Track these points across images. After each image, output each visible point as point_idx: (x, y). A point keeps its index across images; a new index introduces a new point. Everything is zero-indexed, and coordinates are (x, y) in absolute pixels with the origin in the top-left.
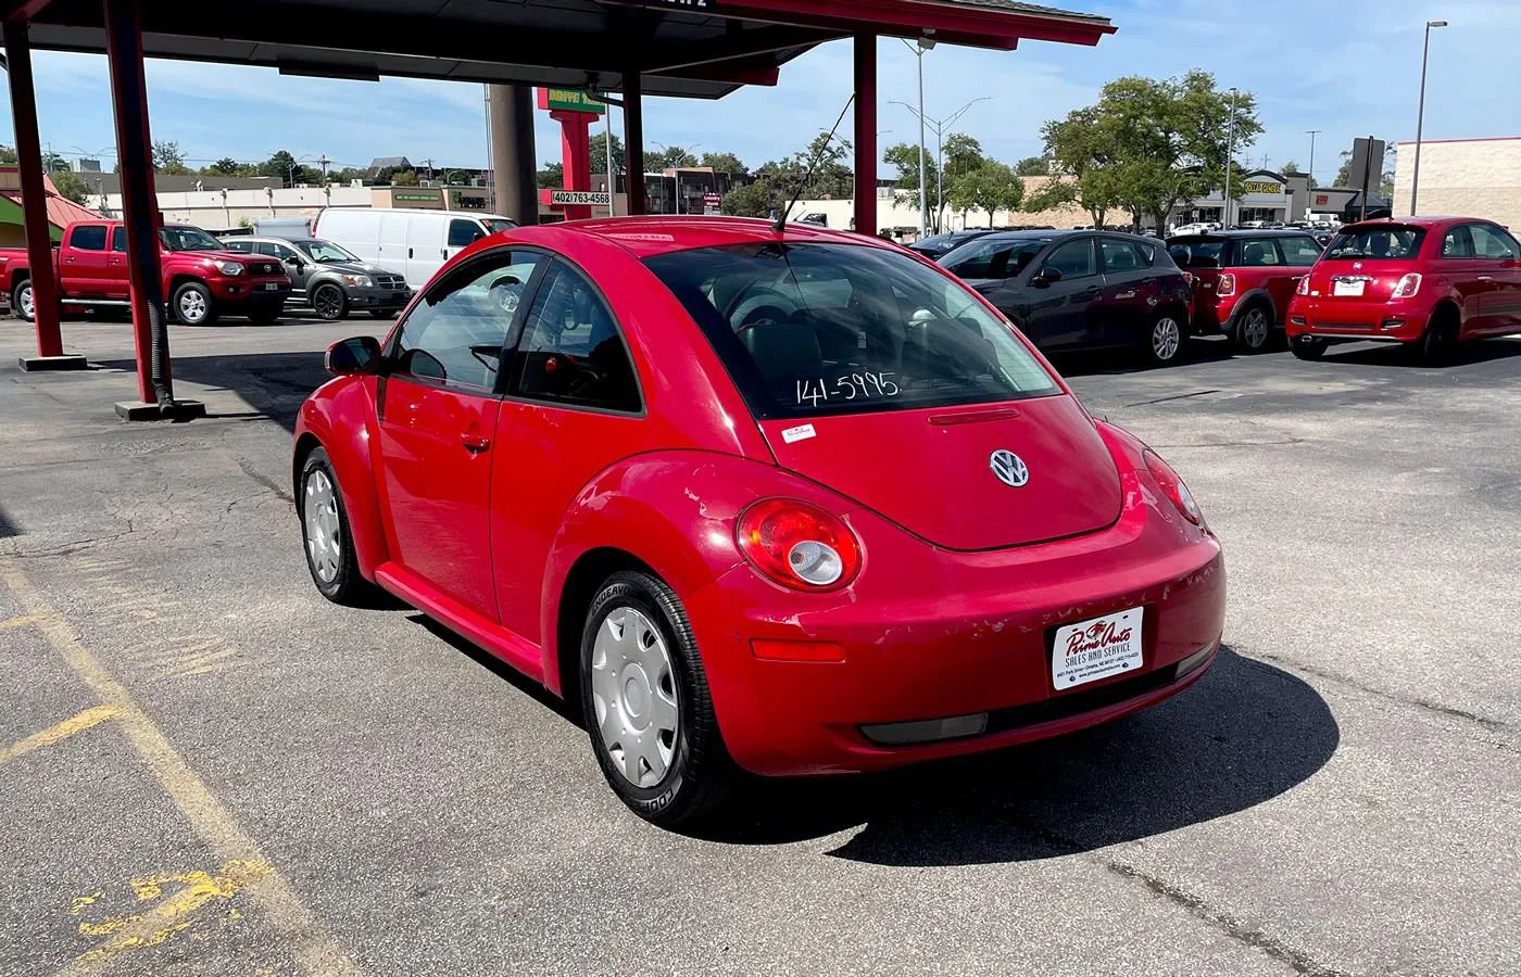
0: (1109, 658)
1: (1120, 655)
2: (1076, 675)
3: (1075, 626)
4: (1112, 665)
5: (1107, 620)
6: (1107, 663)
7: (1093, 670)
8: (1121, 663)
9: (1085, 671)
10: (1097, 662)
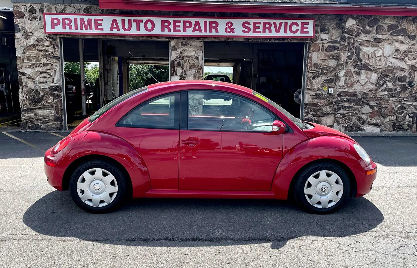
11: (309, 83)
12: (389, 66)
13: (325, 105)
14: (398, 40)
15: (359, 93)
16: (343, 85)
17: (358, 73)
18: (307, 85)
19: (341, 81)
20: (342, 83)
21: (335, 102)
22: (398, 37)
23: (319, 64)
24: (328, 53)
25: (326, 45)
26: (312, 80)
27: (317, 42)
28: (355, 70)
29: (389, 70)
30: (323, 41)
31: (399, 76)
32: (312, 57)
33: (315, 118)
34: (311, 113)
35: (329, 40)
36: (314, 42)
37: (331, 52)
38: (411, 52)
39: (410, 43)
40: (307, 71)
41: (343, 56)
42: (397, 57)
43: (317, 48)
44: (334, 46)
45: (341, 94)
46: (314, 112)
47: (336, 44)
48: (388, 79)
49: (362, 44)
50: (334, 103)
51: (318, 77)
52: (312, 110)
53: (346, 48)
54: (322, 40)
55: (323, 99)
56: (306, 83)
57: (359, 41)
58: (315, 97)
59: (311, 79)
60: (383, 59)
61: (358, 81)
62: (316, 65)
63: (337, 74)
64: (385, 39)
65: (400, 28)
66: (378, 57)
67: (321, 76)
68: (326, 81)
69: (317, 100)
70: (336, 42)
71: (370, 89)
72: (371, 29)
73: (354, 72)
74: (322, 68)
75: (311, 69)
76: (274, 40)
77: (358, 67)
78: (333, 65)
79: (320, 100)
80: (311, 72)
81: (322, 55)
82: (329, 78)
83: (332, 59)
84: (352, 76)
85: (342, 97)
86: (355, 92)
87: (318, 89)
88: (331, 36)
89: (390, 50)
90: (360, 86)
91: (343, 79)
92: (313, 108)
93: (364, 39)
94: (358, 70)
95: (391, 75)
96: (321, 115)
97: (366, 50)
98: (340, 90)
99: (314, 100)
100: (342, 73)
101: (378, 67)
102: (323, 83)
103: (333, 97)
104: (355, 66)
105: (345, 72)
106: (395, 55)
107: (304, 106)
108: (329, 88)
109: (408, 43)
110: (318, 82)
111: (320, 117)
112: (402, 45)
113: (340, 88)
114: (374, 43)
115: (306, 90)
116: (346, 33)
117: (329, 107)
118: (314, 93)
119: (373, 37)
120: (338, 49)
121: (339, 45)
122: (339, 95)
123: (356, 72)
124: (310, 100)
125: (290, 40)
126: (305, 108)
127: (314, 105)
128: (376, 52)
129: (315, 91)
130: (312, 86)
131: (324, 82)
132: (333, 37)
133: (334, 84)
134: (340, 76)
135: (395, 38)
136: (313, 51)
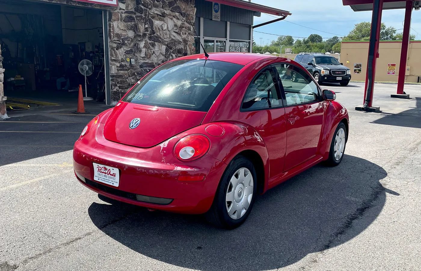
0: (109, 179)
1: (112, 180)
2: (100, 179)
3: (98, 164)
4: (109, 181)
5: (108, 167)
6: (108, 180)
7: (105, 180)
8: (112, 182)
9: (102, 179)
10: (106, 178)
11: (113, 53)
12: (172, 39)
13: (129, 76)
14: (176, 15)
15: (156, 64)
16: (144, 56)
17: (153, 45)
18: (112, 55)
19: (142, 52)
20: (143, 55)
21: (138, 73)
22: (176, 13)
23: (120, 34)
24: (126, 24)
25: (124, 15)
26: (116, 51)
27: (116, 11)
28: (150, 42)
29: (172, 43)
30: (121, 11)
31: (179, 48)
32: (113, 26)
33: (121, 90)
34: (118, 85)
35: (126, 10)
36: (114, 10)
37: (128, 22)
38: (184, 27)
39: (183, 19)
40: (110, 40)
41: (141, 27)
42: (176, 31)
43: (117, 17)
44: (131, 17)
45: (143, 65)
46: (121, 84)
47: (132, 15)
48: (172, 51)
49: (153, 17)
50: (136, 74)
51: (121, 48)
52: (119, 82)
53: (143, 20)
54: (120, 9)
55: (126, 70)
56: (109, 53)
57: (151, 14)
58: (119, 68)
59: (115, 49)
60: (168, 33)
61: (154, 52)
62: (118, 35)
63: (137, 45)
64: (168, 14)
65: (175, 5)
66: (164, 30)
67: (123, 46)
68: (127, 52)
69: (122, 72)
70: (132, 12)
71: (162, 60)
72: (158, 3)
73: (150, 43)
74: (123, 38)
75: (114, 39)
76: (79, 4)
77: (153, 39)
78: (131, 35)
79: (124, 71)
80: (115, 43)
81: (122, 25)
82: (129, 49)
83: (130, 29)
84: (149, 48)
85: (145, 68)
86: (153, 63)
87: (123, 60)
88: (127, 6)
89: (172, 24)
90: (156, 57)
91: (144, 50)
92: (119, 80)
93: (156, 12)
94: (153, 42)
95: (174, 47)
96: (127, 87)
97: (157, 23)
98: (142, 61)
99: (119, 71)
100: (142, 45)
101: (165, 40)
102: (125, 54)
103: (135, 68)
104: (150, 38)
105: (144, 44)
106: (175, 30)
107: (110, 78)
108: (131, 59)
109: (181, 19)
110: (121, 53)
111: (125, 88)
112: (178, 21)
113: (142, 59)
114: (162, 18)
115: (111, 61)
116: (143, 5)
117: (132, 78)
118: (119, 65)
119: (161, 11)
120: (134, 20)
121: (134, 16)
122: (141, 66)
123: (152, 44)
124: (116, 71)
125: (95, 5)
126: (112, 80)
127: (121, 76)
128: (163, 26)
129: (120, 63)
130: (117, 57)
131: (125, 52)
132: (129, 8)
133: (133, 55)
134: (140, 48)
135: (174, 14)
136: (114, 21)
